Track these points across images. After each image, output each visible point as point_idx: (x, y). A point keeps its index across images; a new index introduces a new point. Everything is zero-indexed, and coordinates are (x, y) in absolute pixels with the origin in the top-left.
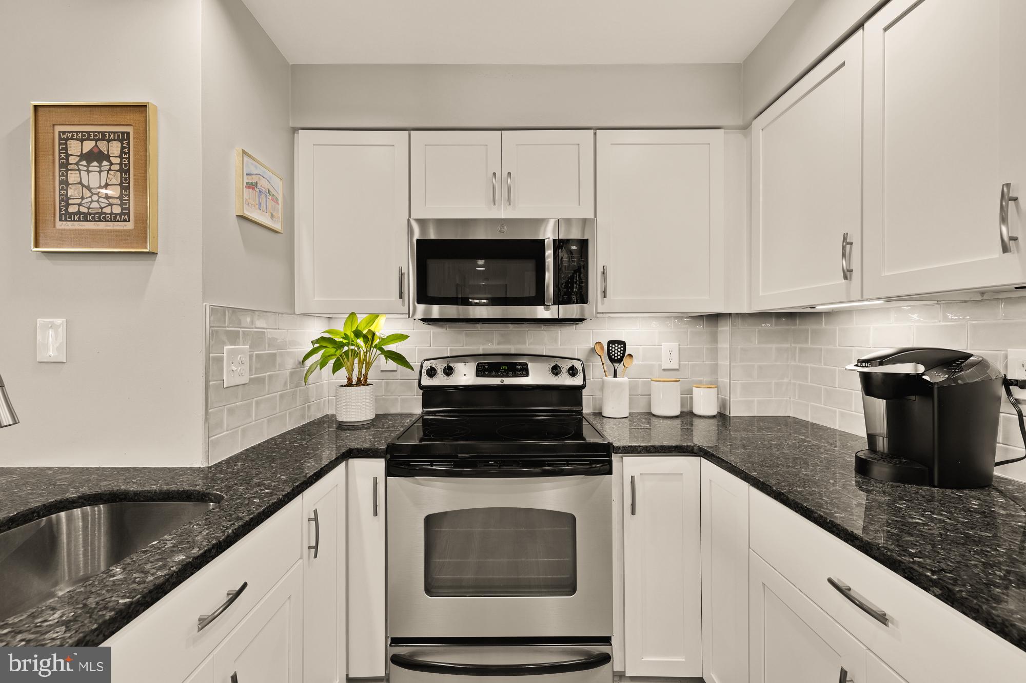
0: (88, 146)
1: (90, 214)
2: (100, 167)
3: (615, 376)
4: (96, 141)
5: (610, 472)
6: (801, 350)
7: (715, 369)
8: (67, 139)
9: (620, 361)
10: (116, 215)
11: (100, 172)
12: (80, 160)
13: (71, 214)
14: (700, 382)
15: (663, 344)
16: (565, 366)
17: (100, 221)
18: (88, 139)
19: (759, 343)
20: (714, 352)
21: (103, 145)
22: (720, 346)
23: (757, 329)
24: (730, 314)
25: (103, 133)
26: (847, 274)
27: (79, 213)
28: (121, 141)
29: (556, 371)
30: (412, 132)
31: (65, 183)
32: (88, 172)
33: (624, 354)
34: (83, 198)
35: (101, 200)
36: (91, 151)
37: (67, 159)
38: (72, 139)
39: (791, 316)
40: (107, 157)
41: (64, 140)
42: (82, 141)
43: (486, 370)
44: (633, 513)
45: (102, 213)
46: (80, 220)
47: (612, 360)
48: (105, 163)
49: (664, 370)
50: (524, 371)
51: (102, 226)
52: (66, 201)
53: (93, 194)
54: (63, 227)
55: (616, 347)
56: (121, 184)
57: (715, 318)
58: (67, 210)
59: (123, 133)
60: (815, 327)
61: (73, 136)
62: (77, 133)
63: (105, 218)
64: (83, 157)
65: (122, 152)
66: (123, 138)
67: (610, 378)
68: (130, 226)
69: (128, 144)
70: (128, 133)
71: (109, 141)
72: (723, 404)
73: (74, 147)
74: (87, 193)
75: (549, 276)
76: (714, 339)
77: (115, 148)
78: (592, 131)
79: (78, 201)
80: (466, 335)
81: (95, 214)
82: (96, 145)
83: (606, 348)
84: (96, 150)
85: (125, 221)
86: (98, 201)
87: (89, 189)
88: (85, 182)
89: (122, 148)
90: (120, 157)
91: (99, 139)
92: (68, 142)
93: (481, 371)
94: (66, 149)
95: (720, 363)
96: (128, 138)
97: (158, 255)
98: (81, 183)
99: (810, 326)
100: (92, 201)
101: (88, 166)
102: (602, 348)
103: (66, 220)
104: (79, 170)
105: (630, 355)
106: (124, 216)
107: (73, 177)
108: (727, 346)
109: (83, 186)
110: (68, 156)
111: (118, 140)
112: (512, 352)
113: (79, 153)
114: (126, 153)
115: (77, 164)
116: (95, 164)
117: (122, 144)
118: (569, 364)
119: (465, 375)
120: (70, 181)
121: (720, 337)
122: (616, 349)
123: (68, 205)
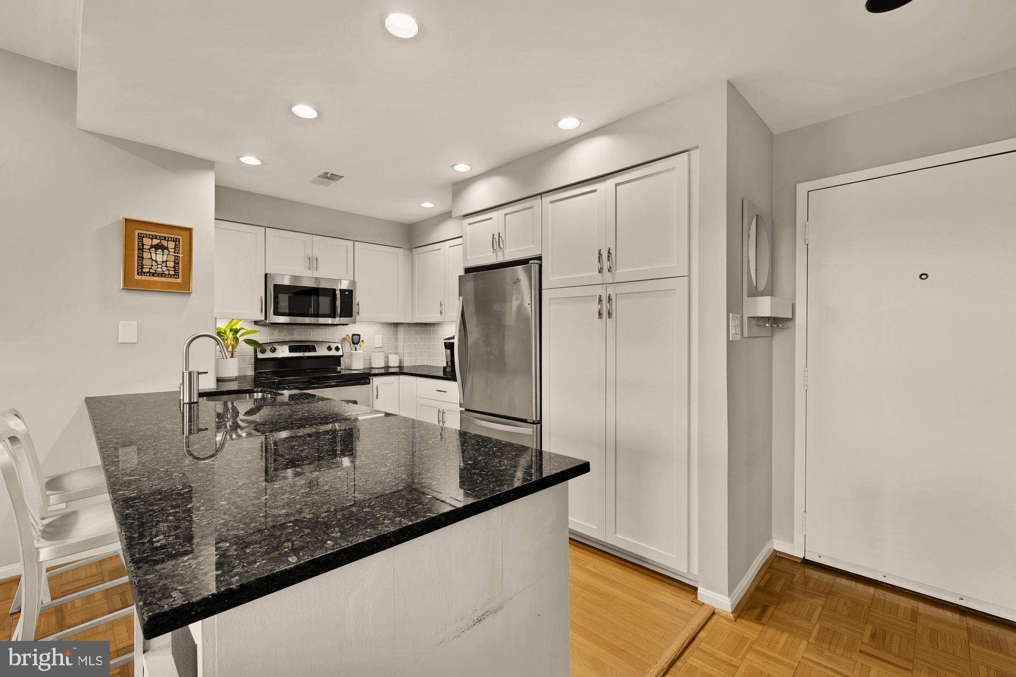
0: (155, 242)
1: (156, 273)
2: (163, 252)
3: (356, 350)
4: (161, 240)
5: (370, 383)
6: (429, 337)
7: (396, 347)
8: (143, 237)
9: (357, 344)
10: (172, 275)
11: (163, 255)
12: (151, 248)
13: (144, 273)
14: (391, 353)
15: (376, 336)
16: (333, 346)
17: (162, 277)
18: (156, 238)
19: (414, 335)
20: (396, 339)
21: (164, 243)
22: (399, 336)
23: (413, 329)
24: (403, 323)
25: (165, 237)
26: (441, 313)
27: (149, 272)
28: (175, 242)
29: (329, 348)
30: (267, 228)
31: (141, 258)
32: (156, 254)
33: (359, 340)
34: (152, 266)
35: (163, 267)
36: (158, 244)
37: (143, 247)
38: (146, 237)
39: (425, 324)
40: (167, 248)
41: (141, 237)
42: (152, 239)
43: (294, 349)
44: (377, 398)
45: (163, 273)
46: (150, 276)
47: (354, 343)
48: (165, 251)
49: (376, 348)
50: (314, 349)
51: (163, 279)
52: (141, 266)
53: (158, 264)
54: (139, 278)
55: (356, 337)
56: (174, 261)
57: (396, 325)
58: (142, 270)
59: (176, 239)
60: (434, 329)
61: (147, 236)
62: (149, 235)
63: (165, 276)
64: (152, 246)
65: (175, 247)
66: (176, 241)
67: (354, 351)
68: (179, 280)
69: (179, 244)
70: (179, 239)
71: (168, 241)
72: (401, 362)
73: (147, 242)
74: (154, 263)
75: (338, 303)
76: (396, 334)
77: (171, 245)
78: (353, 242)
79: (150, 267)
80: (279, 331)
81: (159, 274)
82: (160, 242)
83: (351, 337)
84: (160, 244)
85: (176, 278)
86: (161, 268)
87: (156, 261)
88: (154, 258)
89: (176, 245)
90: (175, 249)
91: (162, 239)
92: (144, 238)
93: (292, 349)
94: (142, 242)
95: (399, 344)
96: (179, 241)
97: (192, 294)
98: (151, 258)
99: (432, 328)
100: (158, 268)
101: (156, 251)
102: (349, 337)
103: (141, 275)
104: (151, 253)
105: (362, 341)
106: (176, 275)
107: (146, 255)
108: (402, 336)
109: (153, 260)
110: (143, 245)
111: (173, 241)
112: (304, 340)
113: (150, 244)
114: (177, 248)
115: (149, 249)
116: (160, 250)
117: (176, 243)
118: (335, 345)
119: (283, 352)
120: (144, 257)
121: (399, 333)
122: (356, 338)
123: (142, 268)
